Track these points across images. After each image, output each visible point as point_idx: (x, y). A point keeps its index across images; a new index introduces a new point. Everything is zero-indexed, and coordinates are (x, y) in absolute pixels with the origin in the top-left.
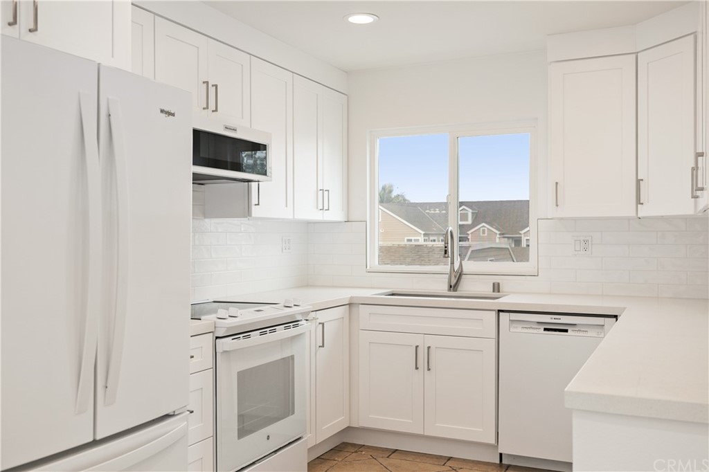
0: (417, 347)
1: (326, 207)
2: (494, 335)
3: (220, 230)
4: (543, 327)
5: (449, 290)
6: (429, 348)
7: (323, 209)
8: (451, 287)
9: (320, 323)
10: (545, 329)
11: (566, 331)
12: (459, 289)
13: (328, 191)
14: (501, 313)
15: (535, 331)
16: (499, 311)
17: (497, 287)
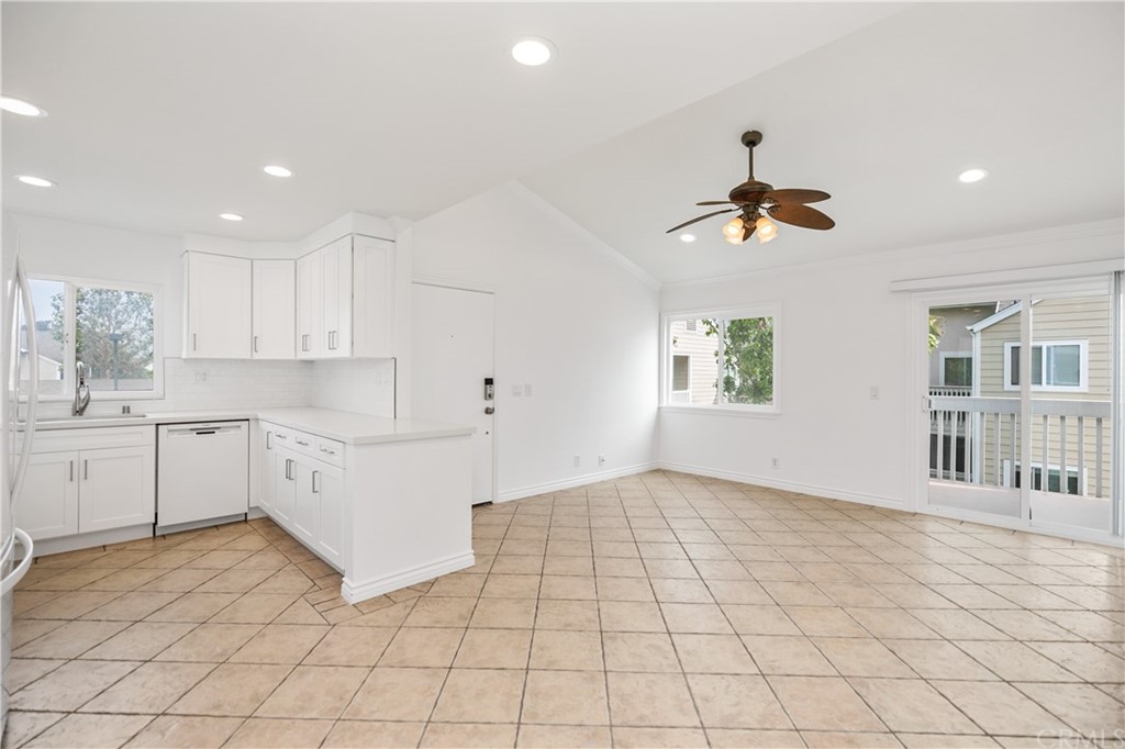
0: (70, 462)
4: (195, 432)
6: (86, 461)
8: (77, 412)
10: (198, 434)
11: (213, 433)
12: (86, 412)
14: (159, 426)
15: (189, 436)
16: (157, 425)
17: (126, 410)
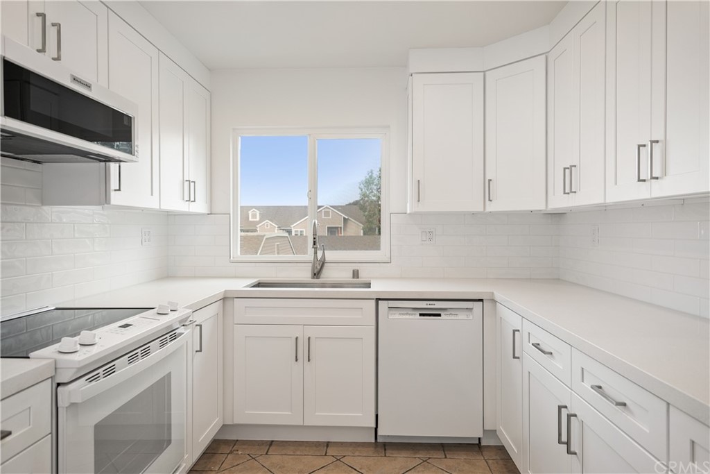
0: (297, 338)
1: (192, 199)
2: (374, 323)
3: (64, 220)
4: (418, 313)
5: (313, 278)
6: (309, 338)
7: (189, 201)
8: (315, 274)
9: (197, 325)
10: (421, 315)
11: (439, 315)
12: (322, 275)
13: (194, 182)
14: (380, 302)
15: (411, 317)
16: (378, 300)
17: (356, 274)
